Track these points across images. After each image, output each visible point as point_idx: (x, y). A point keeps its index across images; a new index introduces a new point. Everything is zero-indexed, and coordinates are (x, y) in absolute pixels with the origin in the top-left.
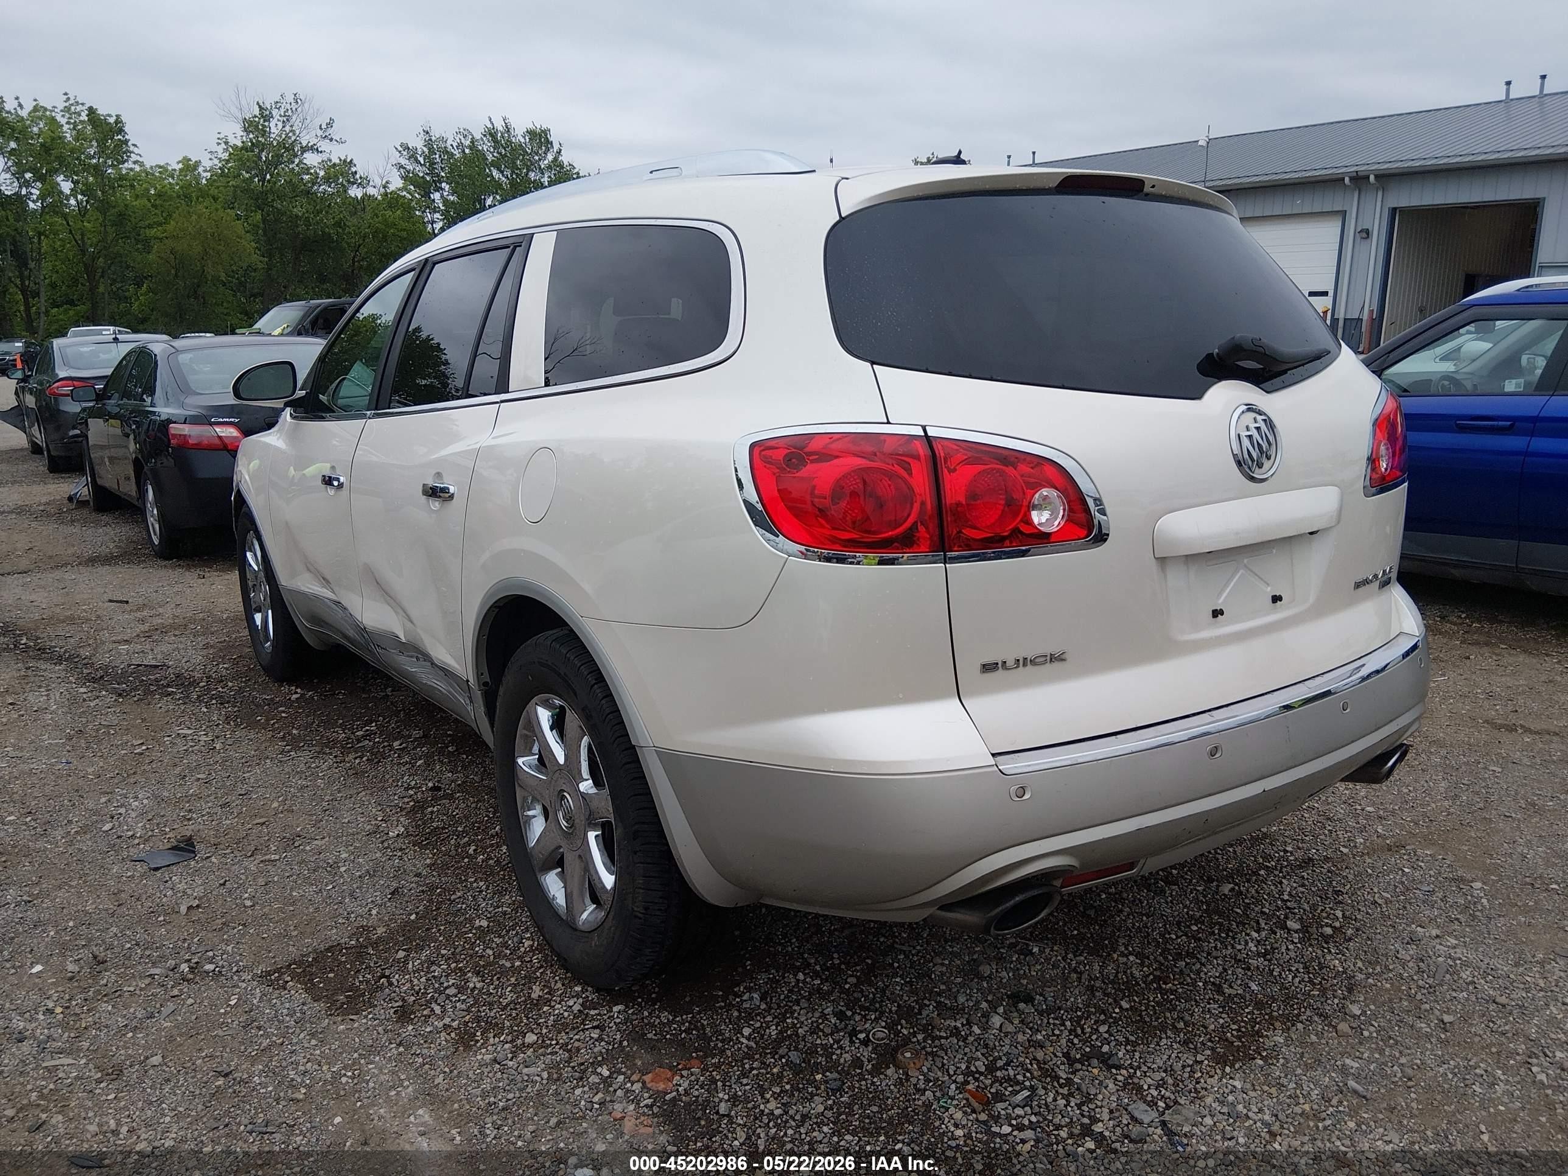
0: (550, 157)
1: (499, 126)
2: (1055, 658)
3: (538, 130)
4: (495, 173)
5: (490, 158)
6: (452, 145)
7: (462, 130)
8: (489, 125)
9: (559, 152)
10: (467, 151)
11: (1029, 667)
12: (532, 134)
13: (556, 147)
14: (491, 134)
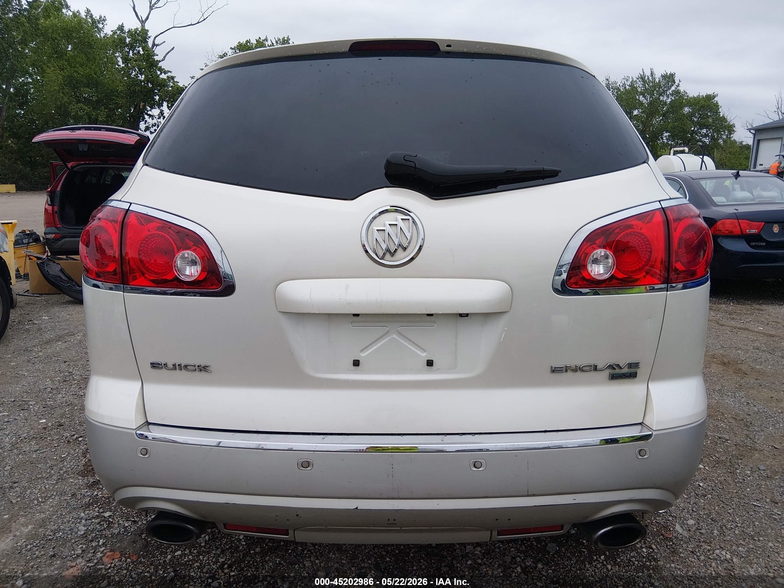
0: (673, 88)
1: (648, 73)
2: (203, 369)
3: (668, 74)
4: (641, 98)
5: (639, 90)
6: (620, 85)
7: (626, 77)
8: (642, 73)
9: (678, 86)
10: (627, 87)
11: (184, 371)
12: (664, 77)
13: (677, 82)
14: (642, 78)
